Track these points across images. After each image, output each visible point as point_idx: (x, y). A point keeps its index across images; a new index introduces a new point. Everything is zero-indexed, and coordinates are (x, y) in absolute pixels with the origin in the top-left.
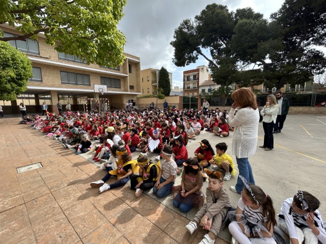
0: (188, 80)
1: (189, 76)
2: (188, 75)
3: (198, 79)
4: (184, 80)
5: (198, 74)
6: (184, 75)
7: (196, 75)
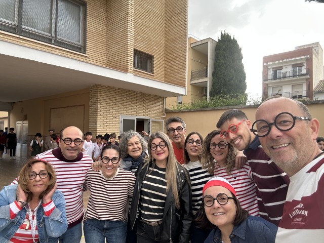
0: (275, 78)
1: (281, 67)
2: (277, 64)
3: (310, 72)
4: (265, 78)
5: (310, 61)
6: (265, 64)
7: (301, 65)
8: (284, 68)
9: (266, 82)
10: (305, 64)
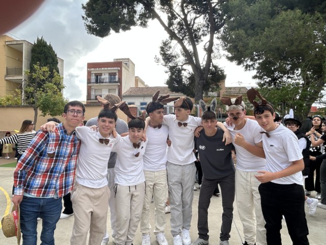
0: (97, 82)
1: (101, 74)
2: (98, 71)
3: (120, 81)
4: (89, 81)
5: (120, 72)
6: (89, 69)
7: (114, 74)
8: (103, 74)
9: (89, 85)
10: (117, 74)
